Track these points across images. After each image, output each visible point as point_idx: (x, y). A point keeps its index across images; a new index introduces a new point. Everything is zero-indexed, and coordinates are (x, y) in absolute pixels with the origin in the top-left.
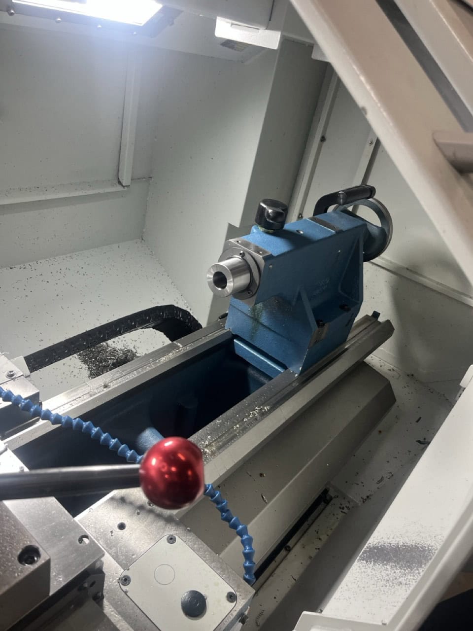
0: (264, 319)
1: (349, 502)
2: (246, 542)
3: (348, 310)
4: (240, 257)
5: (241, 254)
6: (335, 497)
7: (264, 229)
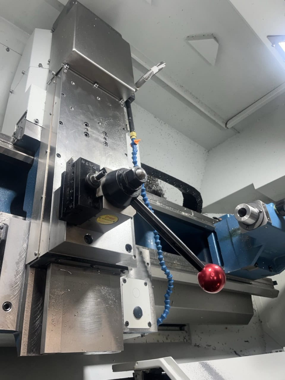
0: (235, 239)
1: (189, 339)
2: (166, 312)
3: (271, 271)
4: (258, 212)
5: (260, 211)
6: (186, 331)
7: (276, 209)
